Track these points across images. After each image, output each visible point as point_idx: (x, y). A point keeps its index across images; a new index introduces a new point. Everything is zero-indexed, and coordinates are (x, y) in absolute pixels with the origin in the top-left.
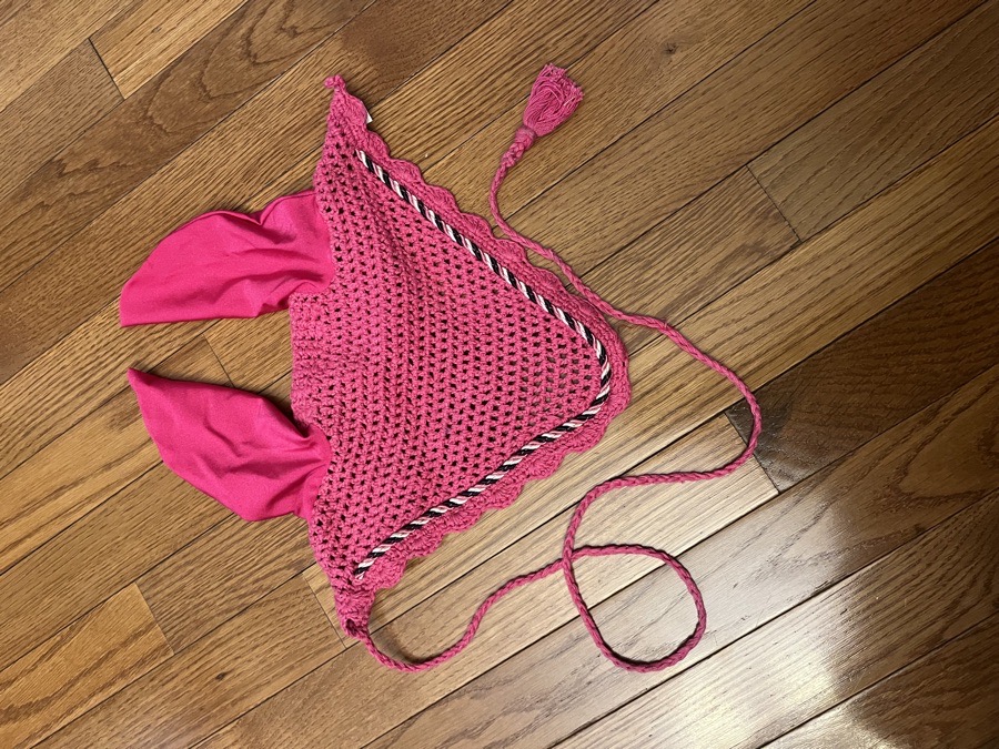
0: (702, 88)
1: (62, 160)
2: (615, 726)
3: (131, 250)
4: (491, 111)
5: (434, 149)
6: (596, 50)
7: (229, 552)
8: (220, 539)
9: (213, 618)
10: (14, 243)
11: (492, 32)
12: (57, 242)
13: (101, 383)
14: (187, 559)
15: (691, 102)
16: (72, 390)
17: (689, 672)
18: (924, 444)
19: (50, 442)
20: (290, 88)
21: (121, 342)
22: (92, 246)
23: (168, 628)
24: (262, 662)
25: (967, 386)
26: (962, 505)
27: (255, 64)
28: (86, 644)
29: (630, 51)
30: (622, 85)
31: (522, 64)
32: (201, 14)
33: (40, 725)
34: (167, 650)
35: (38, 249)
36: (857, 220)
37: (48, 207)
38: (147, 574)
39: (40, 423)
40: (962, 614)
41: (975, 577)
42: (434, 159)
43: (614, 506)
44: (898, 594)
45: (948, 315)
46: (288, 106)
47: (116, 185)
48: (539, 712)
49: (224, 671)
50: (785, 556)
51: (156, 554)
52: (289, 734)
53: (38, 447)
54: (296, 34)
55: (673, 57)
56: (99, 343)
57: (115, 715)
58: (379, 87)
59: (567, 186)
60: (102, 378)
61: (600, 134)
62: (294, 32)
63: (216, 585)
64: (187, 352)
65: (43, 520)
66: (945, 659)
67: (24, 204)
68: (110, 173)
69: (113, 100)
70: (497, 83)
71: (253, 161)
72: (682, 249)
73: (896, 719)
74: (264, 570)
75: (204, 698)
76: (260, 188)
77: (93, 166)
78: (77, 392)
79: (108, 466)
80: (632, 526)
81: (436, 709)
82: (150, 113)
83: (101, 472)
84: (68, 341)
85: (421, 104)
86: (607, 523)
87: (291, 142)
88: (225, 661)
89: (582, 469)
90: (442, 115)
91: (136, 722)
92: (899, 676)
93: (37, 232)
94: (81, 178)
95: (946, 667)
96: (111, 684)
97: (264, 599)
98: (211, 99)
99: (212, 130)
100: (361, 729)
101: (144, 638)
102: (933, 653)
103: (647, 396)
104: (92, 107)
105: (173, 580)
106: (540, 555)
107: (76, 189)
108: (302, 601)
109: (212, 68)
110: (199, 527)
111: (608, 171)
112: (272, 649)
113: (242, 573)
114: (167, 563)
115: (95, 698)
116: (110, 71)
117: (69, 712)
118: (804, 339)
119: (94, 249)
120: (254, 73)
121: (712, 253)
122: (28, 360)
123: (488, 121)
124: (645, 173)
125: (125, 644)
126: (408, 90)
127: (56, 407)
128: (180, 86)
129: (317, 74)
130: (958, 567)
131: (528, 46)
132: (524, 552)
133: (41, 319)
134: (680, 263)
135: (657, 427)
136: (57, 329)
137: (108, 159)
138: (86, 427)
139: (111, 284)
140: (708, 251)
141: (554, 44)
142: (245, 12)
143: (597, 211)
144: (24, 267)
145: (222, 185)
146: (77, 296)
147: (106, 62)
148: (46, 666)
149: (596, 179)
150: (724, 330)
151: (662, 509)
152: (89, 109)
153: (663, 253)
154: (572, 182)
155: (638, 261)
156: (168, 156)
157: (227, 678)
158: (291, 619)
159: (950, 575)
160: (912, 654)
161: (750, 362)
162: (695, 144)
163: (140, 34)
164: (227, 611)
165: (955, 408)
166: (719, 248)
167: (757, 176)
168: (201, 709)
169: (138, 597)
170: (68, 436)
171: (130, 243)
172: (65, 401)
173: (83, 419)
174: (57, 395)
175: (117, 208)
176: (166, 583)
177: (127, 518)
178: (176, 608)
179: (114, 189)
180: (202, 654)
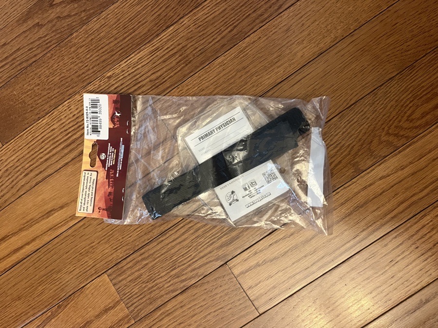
8: (167, 242)
9: (162, 296)
10: (19, 49)
14: (143, 256)
16: (59, 144)
19: (43, 179)
23: (129, 305)
34: (130, 319)
38: (114, 268)
39: (36, 167)
51: (120, 254)
53: (34, 183)
63: (164, 273)
67: (25, 25)
74: (199, 262)
97: (200, 282)
101: (112, 311)
105: (134, 271)
108: (227, 283)
110: (151, 233)
112: (206, 317)
114: (128, 260)
122: (27, 126)
125: (98, 316)
136: (48, 105)
144: (25, 65)
146: (62, 83)
158: (219, 296)
164: (173, 291)
169: (108, 282)
170: (57, 176)
171: (100, 48)
172: (54, 151)
173: (67, 164)
174: (48, 148)
175: (91, 25)
176: (129, 273)
177: (100, 229)
178: (136, 290)
179: (88, 13)
180: (155, 322)
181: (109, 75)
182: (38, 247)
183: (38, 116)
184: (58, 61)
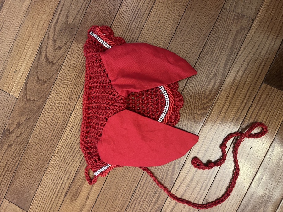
1: (7, 128)
3: (46, 143)
4: (135, 36)
11: (121, 14)
12: (21, 154)
13: (61, 190)
20: (68, 65)
21: (60, 173)
22: (33, 149)
27: (53, 64)
30: (171, 6)
31: (136, 17)
32: (27, 59)
36: (265, 4)
37: (11, 145)
46: (71, 71)
47: (30, 126)
54: (61, 48)
56: (53, 178)
60: (60, 188)
61: (173, 24)
62: (60, 48)
64: (83, 163)
68: (26, 123)
69: (14, 101)
70: (132, 27)
71: (69, 93)
72: (219, 42)
76: (77, 100)
77: (19, 124)
78: (54, 197)
82: (28, 98)
84: (42, 183)
87: (78, 81)
93: (12, 155)
94: (17, 130)
98: (45, 82)
99: (51, 91)
103: (236, 92)
104: (8, 106)
107: (17, 134)
109: (40, 73)
111: (182, 33)
116: (8, 92)
118: (273, 47)
120: (54, 67)
121: (229, 39)
124: (194, 27)
127: (50, 206)
128: (33, 84)
129: (74, 56)
131: (135, 11)
134: (221, 47)
135: (245, 99)
137: (23, 119)
138: (64, 206)
139: (46, 157)
140: (227, 38)
141: (143, 6)
142: (41, 51)
143: (186, 46)
145: (64, 106)
147: (4, 91)
149: (180, 37)
150: (247, 58)
152: (7, 107)
153: (214, 47)
154: (173, 43)
155: (208, 53)
156: (42, 107)
161: (261, 63)
162: (203, 10)
163: (11, 76)
166: (230, 36)
167: (228, 8)
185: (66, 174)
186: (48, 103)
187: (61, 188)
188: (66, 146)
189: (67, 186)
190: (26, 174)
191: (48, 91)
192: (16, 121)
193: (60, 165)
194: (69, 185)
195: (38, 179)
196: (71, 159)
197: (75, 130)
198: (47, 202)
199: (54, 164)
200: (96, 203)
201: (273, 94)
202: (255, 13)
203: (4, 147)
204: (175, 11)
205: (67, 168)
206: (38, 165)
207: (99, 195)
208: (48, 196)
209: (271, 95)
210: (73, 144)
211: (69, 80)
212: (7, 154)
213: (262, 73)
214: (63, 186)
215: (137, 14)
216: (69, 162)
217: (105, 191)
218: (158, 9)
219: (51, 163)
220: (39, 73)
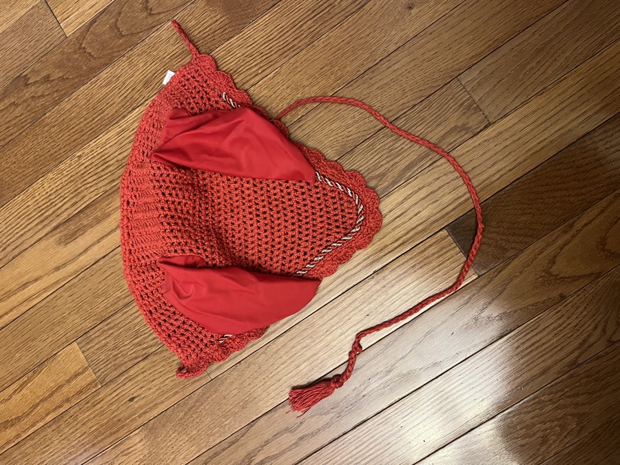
0: (430, 30)
1: (27, 75)
2: (380, 422)
3: (72, 131)
4: (300, 44)
5: (264, 68)
6: (365, 7)
7: (136, 321)
9: (126, 363)
12: (23, 127)
13: (52, 216)
14: (109, 326)
15: (423, 39)
16: (34, 220)
17: (425, 387)
18: (565, 245)
19: (19, 254)
21: (65, 190)
23: (97, 370)
24: (157, 390)
25: (590, 209)
26: (588, 281)
27: (151, 14)
28: (44, 381)
29: (386, 7)
30: (381, 28)
31: (319, 16)
33: (14, 434)
34: (97, 384)
35: (11, 132)
36: (524, 110)
37: (17, 105)
38: (83, 337)
39: (13, 242)
40: (589, 347)
41: (596, 325)
42: (264, 74)
43: (378, 287)
44: (550, 336)
45: (578, 167)
46: (172, 41)
47: (61, 90)
48: (333, 415)
49: (134, 395)
50: (482, 315)
51: (88, 324)
52: (176, 434)
55: (412, 11)
56: (51, 191)
57: (62, 426)
58: (230, 29)
59: (347, 90)
61: (367, 59)
63: (128, 342)
64: (109, 195)
65: (15, 304)
66: (580, 375)
67: (3, 103)
68: (57, 83)
69: (60, 38)
70: (304, 27)
71: (150, 74)
72: (418, 129)
73: (551, 412)
75: (121, 413)
77: (47, 79)
78: (37, 221)
79: (57, 269)
80: (389, 298)
81: (269, 415)
82: (83, 46)
83: (53, 273)
84: (30, 190)
85: (256, 40)
86: (374, 297)
88: (133, 390)
89: (358, 264)
90: (270, 46)
91: (76, 430)
92: (552, 386)
93: (10, 121)
94: (40, 86)
95: (580, 380)
96: (60, 407)
97: (159, 350)
98: (123, 36)
99: (124, 56)
100: (221, 430)
101: (82, 376)
102: (571, 371)
103: (398, 219)
105: (100, 339)
106: (333, 318)
107: (36, 93)
109: (123, 17)
110: (116, 305)
111: (372, 81)
112: (164, 381)
113: (144, 334)
114: (97, 329)
115: (49, 416)
116: (58, 19)
117: (33, 426)
118: (492, 183)
119: (47, 131)
120: (150, 20)
121: (436, 131)
122: (5, 202)
123: (298, 50)
124: (396, 82)
125: (69, 381)
126: (248, 31)
127: (22, 232)
128: (103, 28)
129: (190, 21)
130: (587, 318)
131: (323, 5)
132: (323, 316)
133: (13, 176)
135: (404, 238)
136: (24, 182)
137: (57, 74)
138: (43, 244)
139: (58, 153)
140: (434, 130)
141: (339, 3)
145: (130, 90)
146: (36, 161)
147: (55, 14)
148: (17, 397)
149: (366, 85)
150: (444, 178)
151: (408, 288)
152: (45, 43)
154: (350, 88)
155: (392, 136)
156: (95, 72)
157: (135, 400)
159: (581, 324)
160: (559, 372)
161: (460, 197)
162: (425, 64)
164: (136, 358)
165: (583, 223)
166: (440, 128)
167: (463, 83)
168: (119, 420)
169: (78, 350)
170: (31, 250)
171: (71, 127)
172: (29, 227)
173: (41, 239)
174: (23, 224)
175: (63, 105)
176: (96, 341)
177: (70, 301)
178: (102, 357)
179: (60, 93)
180: (119, 386)
181: (78, 155)
182: (15, 317)
183: (15, 193)
184: (32, 140)
185: (73, 197)
186: (108, 70)
187: (54, 214)
188: (98, 154)
189: (65, 216)
190: (15, 162)
191: (119, 51)
192: (45, 72)
193: (72, 178)
194: (69, 215)
195: (27, 180)
196: (95, 177)
197: (125, 138)
198: (21, 223)
199: (65, 172)
200: (94, 266)
201: (449, 254)
202: (499, 115)
203: (6, 101)
204: (383, 40)
205: (80, 187)
206: (40, 159)
207: (104, 257)
208: (28, 215)
209: (445, 253)
210: (111, 158)
211: (161, 54)
212: (4, 115)
213: (452, 213)
214: (60, 212)
215: (323, 10)
216: (88, 181)
217: (117, 256)
218: (358, 22)
219: (62, 166)
220: (122, 15)
